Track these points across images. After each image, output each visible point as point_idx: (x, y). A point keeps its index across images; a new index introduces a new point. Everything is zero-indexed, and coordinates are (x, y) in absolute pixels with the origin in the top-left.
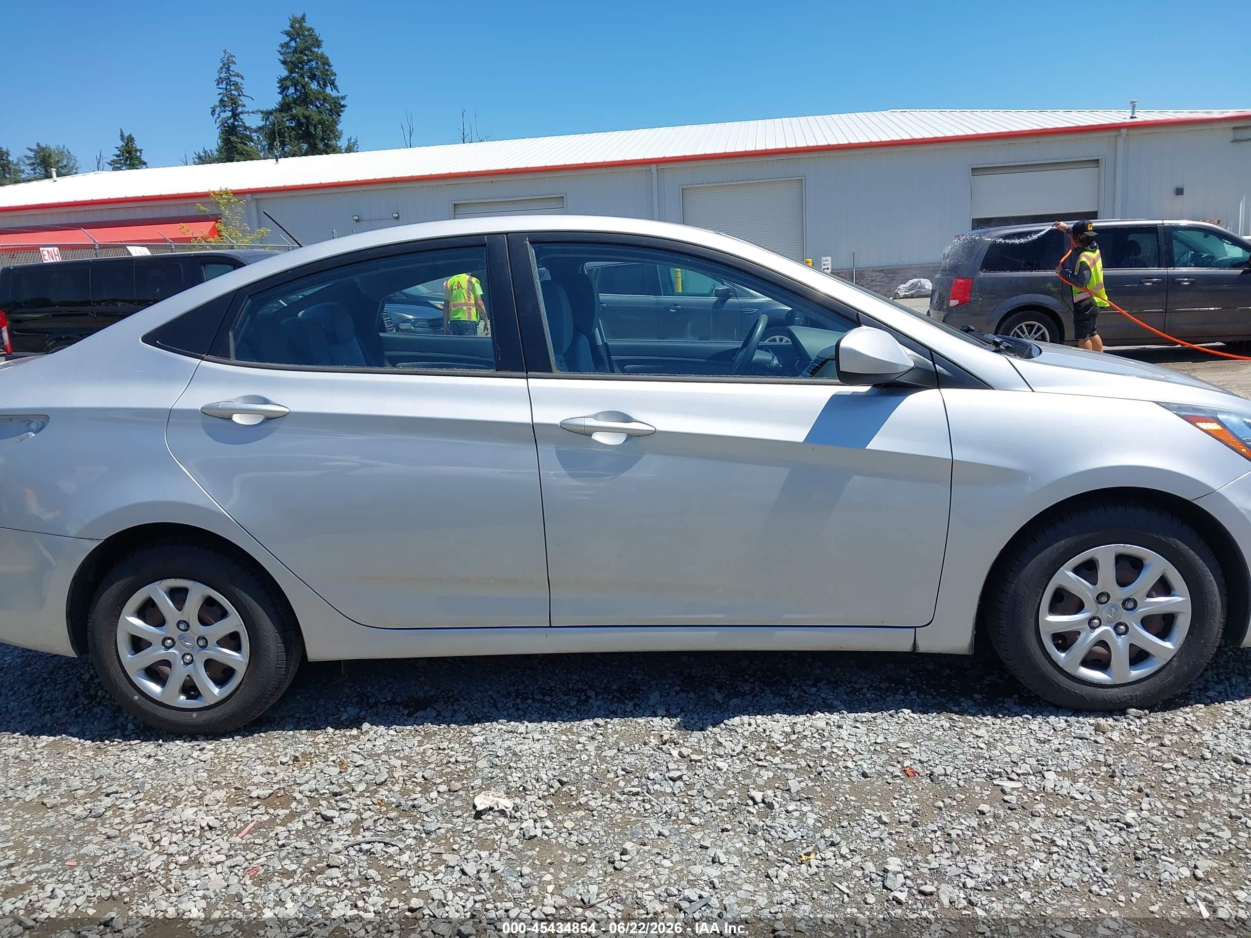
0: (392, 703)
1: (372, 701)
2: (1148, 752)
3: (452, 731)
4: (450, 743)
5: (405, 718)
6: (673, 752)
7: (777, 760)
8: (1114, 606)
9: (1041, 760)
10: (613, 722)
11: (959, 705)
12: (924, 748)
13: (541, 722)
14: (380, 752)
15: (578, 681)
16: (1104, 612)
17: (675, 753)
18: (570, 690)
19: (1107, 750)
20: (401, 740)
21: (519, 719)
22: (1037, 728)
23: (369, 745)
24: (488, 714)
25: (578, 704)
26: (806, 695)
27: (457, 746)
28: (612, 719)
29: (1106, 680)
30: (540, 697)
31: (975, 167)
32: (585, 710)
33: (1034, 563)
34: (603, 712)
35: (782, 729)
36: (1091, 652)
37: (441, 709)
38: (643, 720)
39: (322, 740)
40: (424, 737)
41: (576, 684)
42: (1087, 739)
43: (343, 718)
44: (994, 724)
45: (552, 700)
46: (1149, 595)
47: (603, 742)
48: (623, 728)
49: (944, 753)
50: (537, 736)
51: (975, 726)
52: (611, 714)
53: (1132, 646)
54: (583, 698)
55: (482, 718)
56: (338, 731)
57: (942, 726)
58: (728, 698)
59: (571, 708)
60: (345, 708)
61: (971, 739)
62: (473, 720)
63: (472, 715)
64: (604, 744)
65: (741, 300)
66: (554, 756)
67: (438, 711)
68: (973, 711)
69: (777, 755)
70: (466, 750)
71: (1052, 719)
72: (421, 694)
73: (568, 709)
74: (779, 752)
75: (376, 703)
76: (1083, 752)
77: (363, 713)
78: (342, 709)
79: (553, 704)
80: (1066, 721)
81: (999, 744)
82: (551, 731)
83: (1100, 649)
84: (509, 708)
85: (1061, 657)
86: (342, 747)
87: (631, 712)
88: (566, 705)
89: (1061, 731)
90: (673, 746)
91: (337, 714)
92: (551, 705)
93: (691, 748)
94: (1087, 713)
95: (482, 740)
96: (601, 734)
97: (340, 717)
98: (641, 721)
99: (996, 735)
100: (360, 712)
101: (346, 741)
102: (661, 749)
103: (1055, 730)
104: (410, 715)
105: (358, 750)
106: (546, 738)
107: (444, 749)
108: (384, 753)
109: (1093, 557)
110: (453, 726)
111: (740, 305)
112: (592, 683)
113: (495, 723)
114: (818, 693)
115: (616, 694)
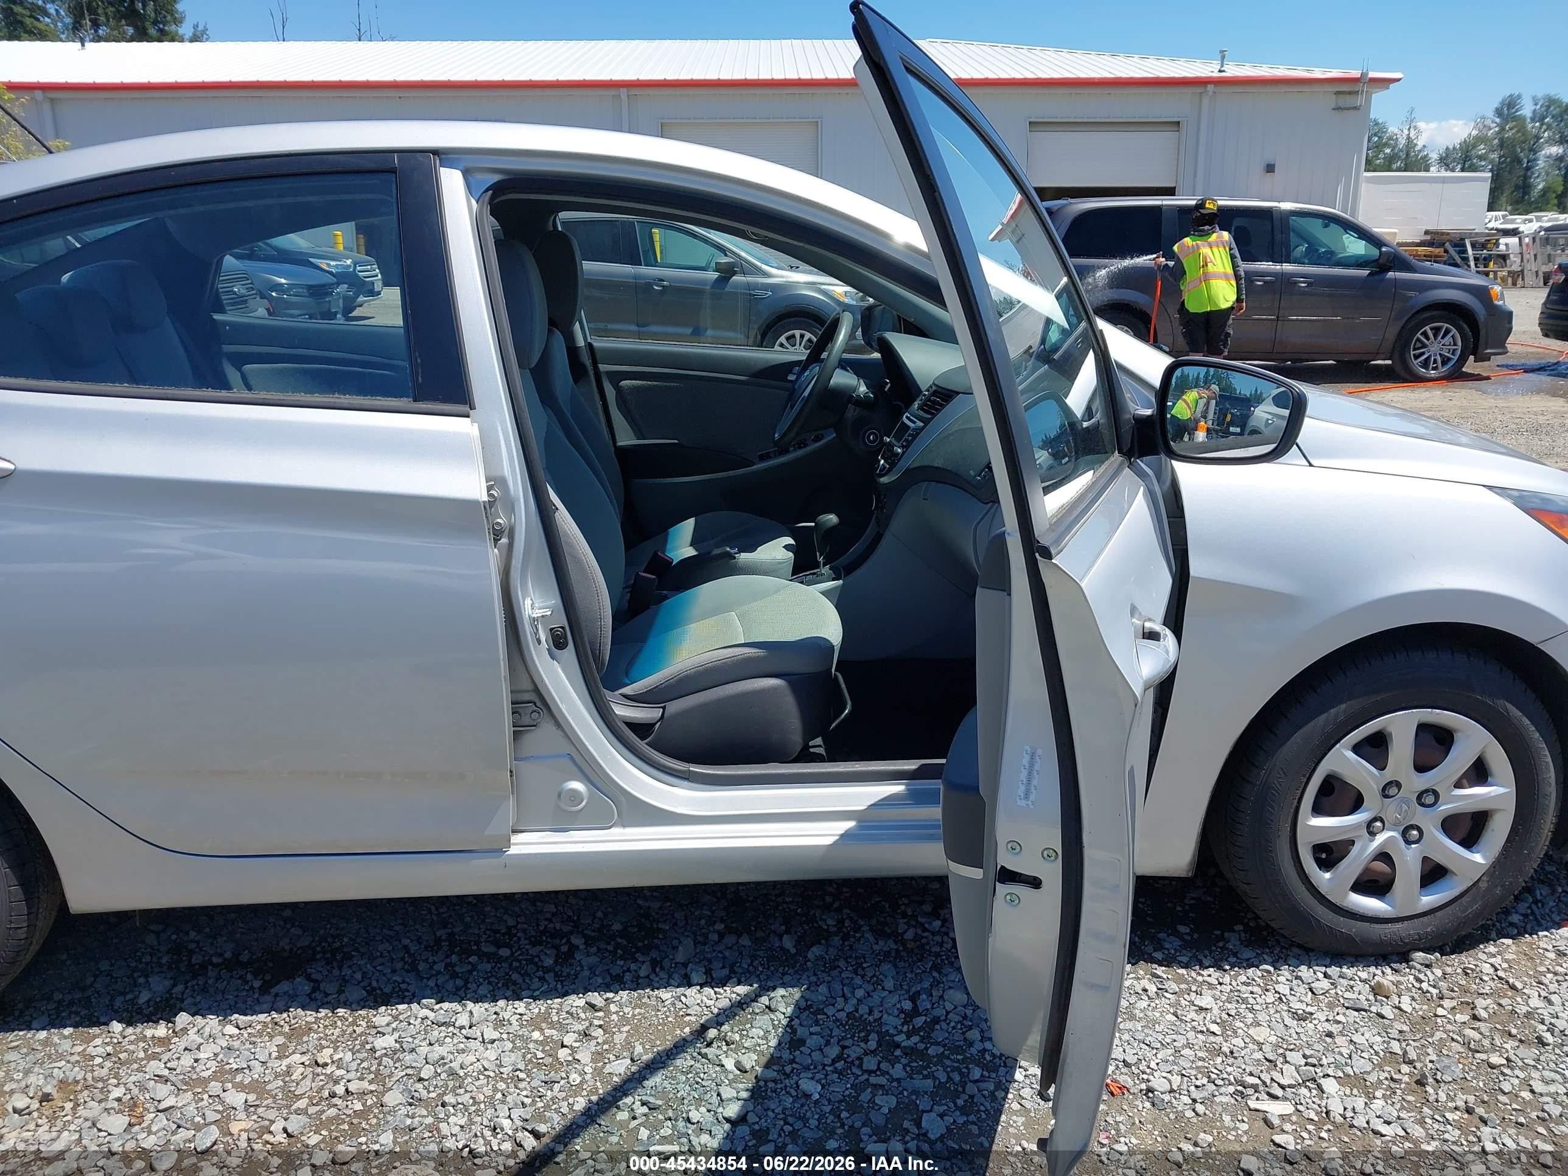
0: (232, 965)
1: (196, 959)
2: (1460, 1034)
3: (339, 1023)
4: (336, 1049)
5: (256, 996)
6: (725, 1061)
7: (898, 1071)
8: (1406, 801)
9: (1311, 1056)
10: (618, 998)
11: (1159, 947)
12: (1126, 1037)
13: (495, 1000)
14: (206, 1074)
15: (554, 915)
16: (1391, 810)
17: (729, 1064)
18: (543, 933)
19: (1400, 1032)
20: (248, 1045)
21: (459, 996)
22: (1287, 992)
23: (187, 1061)
24: (403, 986)
25: (556, 962)
26: (926, 934)
27: (349, 1056)
28: (617, 993)
29: (1386, 911)
30: (491, 949)
31: (1032, 120)
32: (569, 975)
33: (1298, 737)
34: (600, 980)
35: (898, 1006)
36: (1367, 870)
37: (319, 977)
38: (669, 995)
39: (100, 1050)
40: (289, 1037)
41: (551, 921)
42: (1365, 1011)
43: (144, 997)
44: (1220, 984)
45: (512, 954)
46: (1458, 785)
47: (605, 1043)
48: (637, 1011)
49: (1159, 1045)
50: (490, 1034)
51: (1194, 988)
52: (614, 982)
53: (1425, 860)
54: (564, 949)
55: (392, 993)
56: (130, 1030)
57: (1145, 990)
58: (803, 944)
59: (547, 970)
60: (147, 976)
61: (1193, 1015)
62: (377, 998)
63: (374, 989)
64: (606, 1047)
65: (750, 279)
66: (522, 1075)
67: (316, 981)
68: (1185, 959)
69: (897, 1060)
70: (365, 1065)
71: (1304, 971)
72: (284, 943)
73: (540, 973)
74: (898, 1052)
75: (204, 967)
76: (1367, 1035)
77: (180, 988)
78: (142, 980)
79: (515, 964)
80: (1326, 975)
81: (1238, 1024)
82: (513, 1020)
83: (1380, 866)
84: (439, 973)
85: (1324, 878)
86: (135, 1066)
87: (648, 977)
88: (536, 964)
89: (1322, 994)
90: (725, 1048)
91: (131, 991)
92: (511, 965)
93: (755, 1051)
94: (1352, 959)
95: (393, 1044)
96: (600, 1026)
97: (136, 997)
98: (666, 995)
99: (1229, 1006)
100: (175, 985)
101: (145, 1051)
102: (705, 1056)
103: (1313, 993)
104: (265, 989)
105: (166, 1072)
106: (505, 1036)
107: (325, 1065)
108: (214, 1077)
109: (1384, 729)
110: (341, 1012)
111: (749, 286)
112: (579, 919)
113: (414, 1006)
114: (943, 930)
115: (619, 940)
